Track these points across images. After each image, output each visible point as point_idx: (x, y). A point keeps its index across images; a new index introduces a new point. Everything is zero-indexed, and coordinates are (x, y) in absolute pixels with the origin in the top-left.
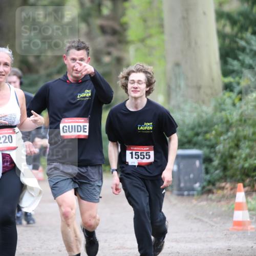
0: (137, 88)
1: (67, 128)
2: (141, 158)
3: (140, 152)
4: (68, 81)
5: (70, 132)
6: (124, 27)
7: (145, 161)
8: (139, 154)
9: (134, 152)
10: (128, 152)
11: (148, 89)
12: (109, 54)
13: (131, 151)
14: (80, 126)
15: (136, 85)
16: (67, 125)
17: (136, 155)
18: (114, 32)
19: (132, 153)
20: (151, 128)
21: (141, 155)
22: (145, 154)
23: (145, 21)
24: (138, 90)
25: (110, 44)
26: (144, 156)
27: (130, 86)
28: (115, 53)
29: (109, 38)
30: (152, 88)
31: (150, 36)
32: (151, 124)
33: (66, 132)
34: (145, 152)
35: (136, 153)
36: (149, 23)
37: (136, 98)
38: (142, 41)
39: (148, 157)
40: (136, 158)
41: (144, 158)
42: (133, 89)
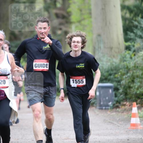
0: (76, 45)
1: (37, 65)
2: (78, 83)
3: (78, 80)
4: (38, 38)
5: (38, 67)
6: (69, 14)
7: (81, 84)
8: (77, 81)
9: (74, 80)
10: (71, 80)
11: (83, 46)
12: (61, 29)
13: (73, 79)
14: (45, 64)
15: (76, 44)
16: (37, 63)
17: (75, 81)
18: (64, 17)
19: (73, 80)
20: (84, 67)
21: (78, 81)
22: (80, 81)
23: (81, 10)
24: (77, 46)
25: (61, 24)
26: (80, 82)
27: (72, 44)
28: (64, 29)
29: (60, 20)
30: (85, 45)
31: (84, 19)
32: (84, 64)
33: (37, 67)
34: (81, 80)
35: (75, 80)
36: (83, 12)
37: (76, 51)
38: (79, 22)
39: (82, 82)
40: (75, 83)
41: (80, 83)
42: (74, 46)
